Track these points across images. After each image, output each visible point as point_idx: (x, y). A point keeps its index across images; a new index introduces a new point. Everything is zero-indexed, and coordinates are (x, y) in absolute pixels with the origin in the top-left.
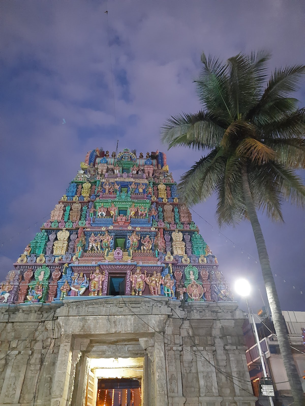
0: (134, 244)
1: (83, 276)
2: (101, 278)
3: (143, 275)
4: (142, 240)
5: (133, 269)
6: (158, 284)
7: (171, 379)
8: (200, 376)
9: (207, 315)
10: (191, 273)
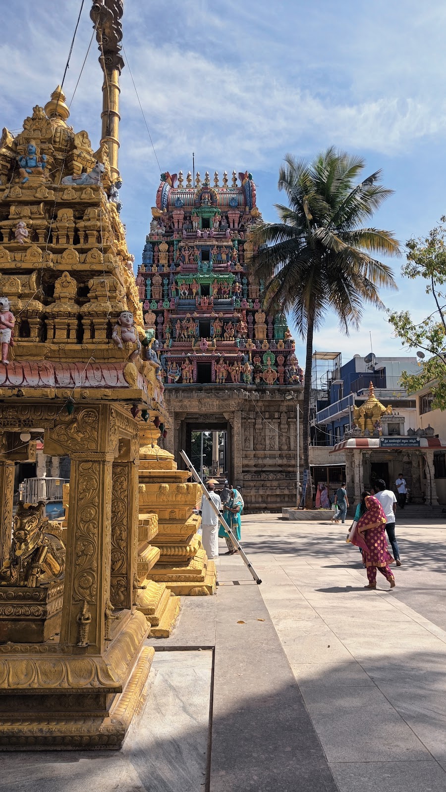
0: (217, 331)
1: (176, 366)
2: (191, 368)
3: (225, 365)
4: (225, 326)
5: (218, 360)
6: (238, 372)
7: (246, 440)
8: (267, 438)
9: (277, 397)
10: (269, 358)
